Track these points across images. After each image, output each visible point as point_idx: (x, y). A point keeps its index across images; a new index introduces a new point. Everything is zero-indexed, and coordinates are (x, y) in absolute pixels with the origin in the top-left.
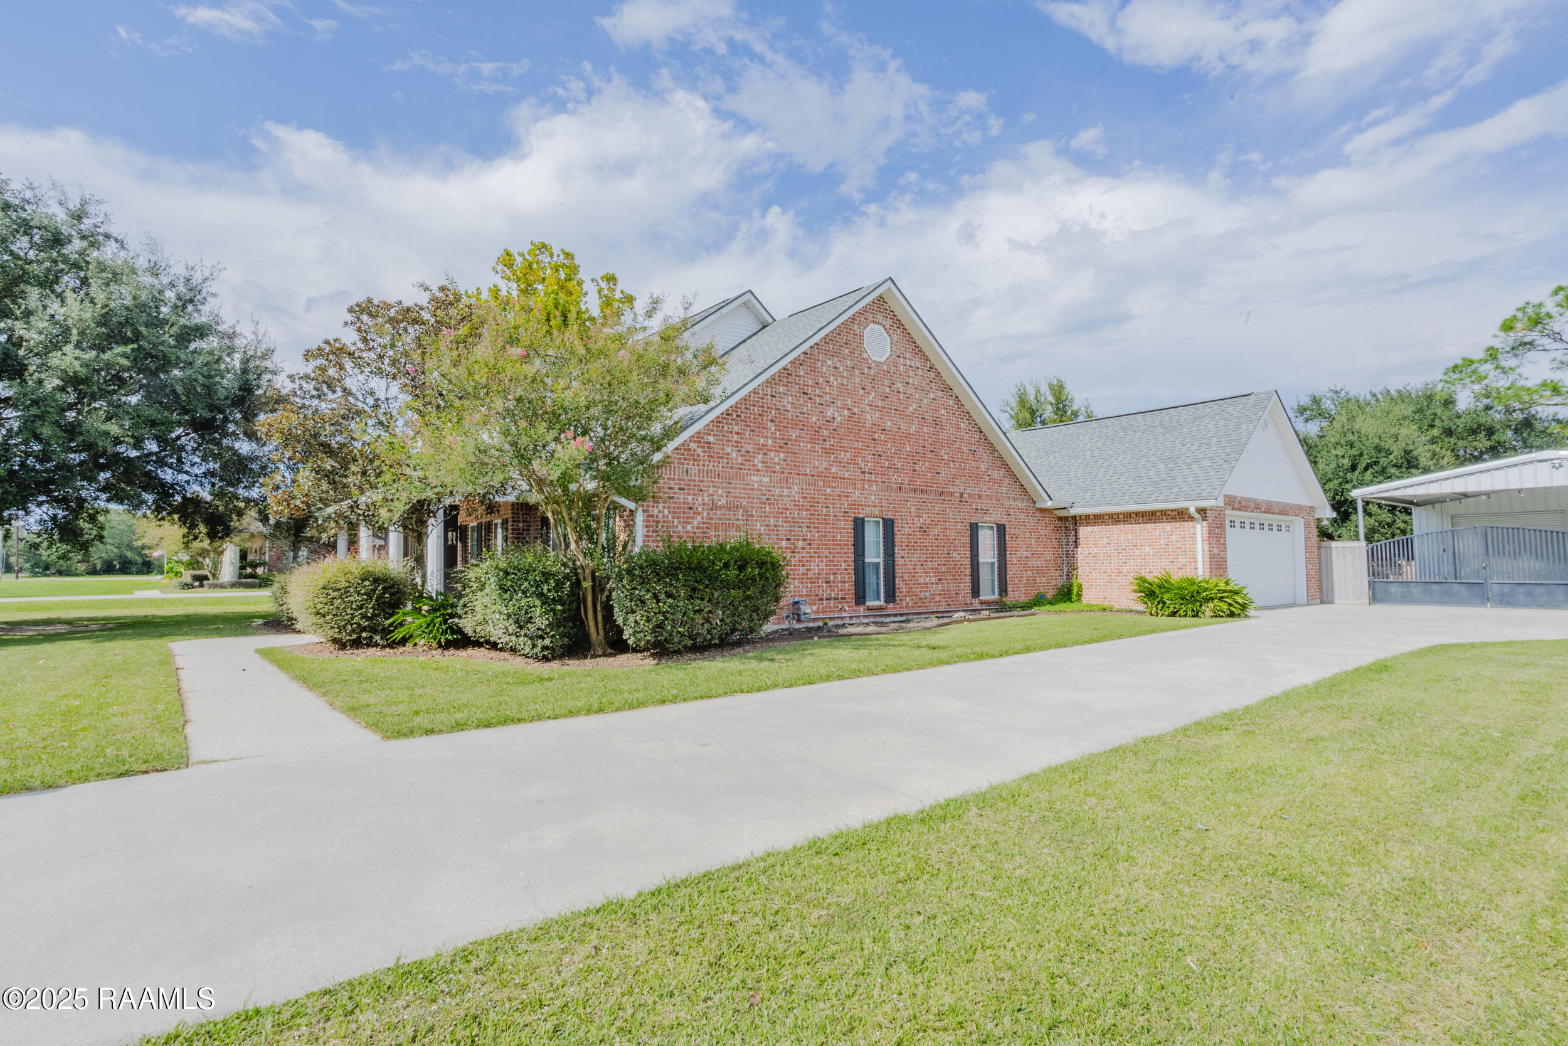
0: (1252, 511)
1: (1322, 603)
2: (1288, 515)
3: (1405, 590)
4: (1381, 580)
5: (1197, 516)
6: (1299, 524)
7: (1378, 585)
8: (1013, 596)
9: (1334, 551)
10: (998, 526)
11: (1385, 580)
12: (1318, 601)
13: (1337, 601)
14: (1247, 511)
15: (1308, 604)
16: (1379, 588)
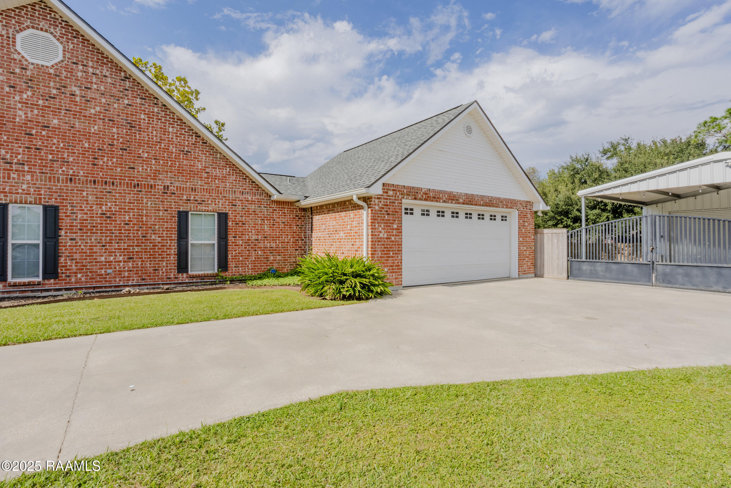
0: (444, 202)
1: (536, 276)
2: (499, 207)
3: (593, 268)
4: (576, 260)
5: (361, 203)
6: (514, 215)
7: (574, 263)
8: (233, 270)
9: (546, 236)
10: (219, 214)
11: (579, 260)
12: (533, 275)
13: (545, 275)
14: (440, 202)
15: (519, 278)
16: (575, 265)
